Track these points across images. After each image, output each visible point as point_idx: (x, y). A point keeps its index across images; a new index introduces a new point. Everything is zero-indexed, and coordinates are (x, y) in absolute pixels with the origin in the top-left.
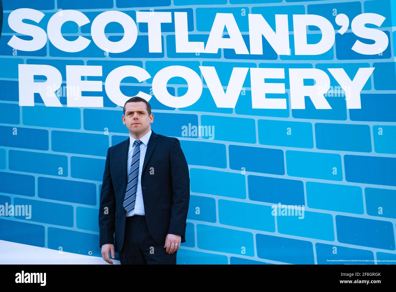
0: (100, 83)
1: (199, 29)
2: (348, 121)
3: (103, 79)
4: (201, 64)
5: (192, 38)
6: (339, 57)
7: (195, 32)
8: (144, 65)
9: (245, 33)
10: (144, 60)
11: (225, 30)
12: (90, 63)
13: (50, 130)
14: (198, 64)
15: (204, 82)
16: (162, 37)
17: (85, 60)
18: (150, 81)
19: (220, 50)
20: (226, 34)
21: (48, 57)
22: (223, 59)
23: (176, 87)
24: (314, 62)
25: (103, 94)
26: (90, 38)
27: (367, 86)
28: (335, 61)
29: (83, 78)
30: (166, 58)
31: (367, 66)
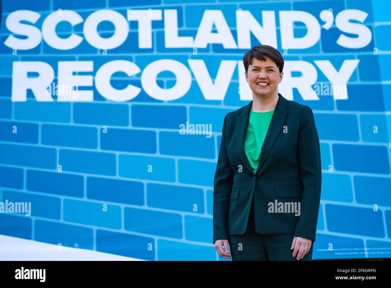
0: (90, 78)
1: (188, 25)
2: (336, 111)
3: (93, 74)
4: (190, 57)
5: (181, 34)
6: (325, 50)
7: (185, 28)
8: (134, 59)
9: (233, 29)
10: (134, 55)
11: (214, 26)
12: (81, 59)
13: (40, 124)
14: (187, 58)
15: (193, 75)
16: (153, 34)
17: (77, 56)
18: (139, 75)
19: (208, 45)
20: (214, 29)
21: (42, 54)
22: (211, 53)
23: (165, 80)
24: (301, 55)
25: (93, 88)
26: (82, 35)
27: (353, 77)
28: (321, 54)
29: (74, 74)
30: (155, 53)
31: (352, 58)
